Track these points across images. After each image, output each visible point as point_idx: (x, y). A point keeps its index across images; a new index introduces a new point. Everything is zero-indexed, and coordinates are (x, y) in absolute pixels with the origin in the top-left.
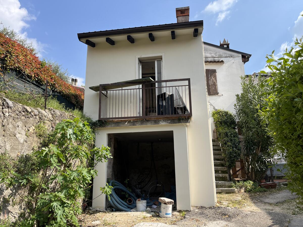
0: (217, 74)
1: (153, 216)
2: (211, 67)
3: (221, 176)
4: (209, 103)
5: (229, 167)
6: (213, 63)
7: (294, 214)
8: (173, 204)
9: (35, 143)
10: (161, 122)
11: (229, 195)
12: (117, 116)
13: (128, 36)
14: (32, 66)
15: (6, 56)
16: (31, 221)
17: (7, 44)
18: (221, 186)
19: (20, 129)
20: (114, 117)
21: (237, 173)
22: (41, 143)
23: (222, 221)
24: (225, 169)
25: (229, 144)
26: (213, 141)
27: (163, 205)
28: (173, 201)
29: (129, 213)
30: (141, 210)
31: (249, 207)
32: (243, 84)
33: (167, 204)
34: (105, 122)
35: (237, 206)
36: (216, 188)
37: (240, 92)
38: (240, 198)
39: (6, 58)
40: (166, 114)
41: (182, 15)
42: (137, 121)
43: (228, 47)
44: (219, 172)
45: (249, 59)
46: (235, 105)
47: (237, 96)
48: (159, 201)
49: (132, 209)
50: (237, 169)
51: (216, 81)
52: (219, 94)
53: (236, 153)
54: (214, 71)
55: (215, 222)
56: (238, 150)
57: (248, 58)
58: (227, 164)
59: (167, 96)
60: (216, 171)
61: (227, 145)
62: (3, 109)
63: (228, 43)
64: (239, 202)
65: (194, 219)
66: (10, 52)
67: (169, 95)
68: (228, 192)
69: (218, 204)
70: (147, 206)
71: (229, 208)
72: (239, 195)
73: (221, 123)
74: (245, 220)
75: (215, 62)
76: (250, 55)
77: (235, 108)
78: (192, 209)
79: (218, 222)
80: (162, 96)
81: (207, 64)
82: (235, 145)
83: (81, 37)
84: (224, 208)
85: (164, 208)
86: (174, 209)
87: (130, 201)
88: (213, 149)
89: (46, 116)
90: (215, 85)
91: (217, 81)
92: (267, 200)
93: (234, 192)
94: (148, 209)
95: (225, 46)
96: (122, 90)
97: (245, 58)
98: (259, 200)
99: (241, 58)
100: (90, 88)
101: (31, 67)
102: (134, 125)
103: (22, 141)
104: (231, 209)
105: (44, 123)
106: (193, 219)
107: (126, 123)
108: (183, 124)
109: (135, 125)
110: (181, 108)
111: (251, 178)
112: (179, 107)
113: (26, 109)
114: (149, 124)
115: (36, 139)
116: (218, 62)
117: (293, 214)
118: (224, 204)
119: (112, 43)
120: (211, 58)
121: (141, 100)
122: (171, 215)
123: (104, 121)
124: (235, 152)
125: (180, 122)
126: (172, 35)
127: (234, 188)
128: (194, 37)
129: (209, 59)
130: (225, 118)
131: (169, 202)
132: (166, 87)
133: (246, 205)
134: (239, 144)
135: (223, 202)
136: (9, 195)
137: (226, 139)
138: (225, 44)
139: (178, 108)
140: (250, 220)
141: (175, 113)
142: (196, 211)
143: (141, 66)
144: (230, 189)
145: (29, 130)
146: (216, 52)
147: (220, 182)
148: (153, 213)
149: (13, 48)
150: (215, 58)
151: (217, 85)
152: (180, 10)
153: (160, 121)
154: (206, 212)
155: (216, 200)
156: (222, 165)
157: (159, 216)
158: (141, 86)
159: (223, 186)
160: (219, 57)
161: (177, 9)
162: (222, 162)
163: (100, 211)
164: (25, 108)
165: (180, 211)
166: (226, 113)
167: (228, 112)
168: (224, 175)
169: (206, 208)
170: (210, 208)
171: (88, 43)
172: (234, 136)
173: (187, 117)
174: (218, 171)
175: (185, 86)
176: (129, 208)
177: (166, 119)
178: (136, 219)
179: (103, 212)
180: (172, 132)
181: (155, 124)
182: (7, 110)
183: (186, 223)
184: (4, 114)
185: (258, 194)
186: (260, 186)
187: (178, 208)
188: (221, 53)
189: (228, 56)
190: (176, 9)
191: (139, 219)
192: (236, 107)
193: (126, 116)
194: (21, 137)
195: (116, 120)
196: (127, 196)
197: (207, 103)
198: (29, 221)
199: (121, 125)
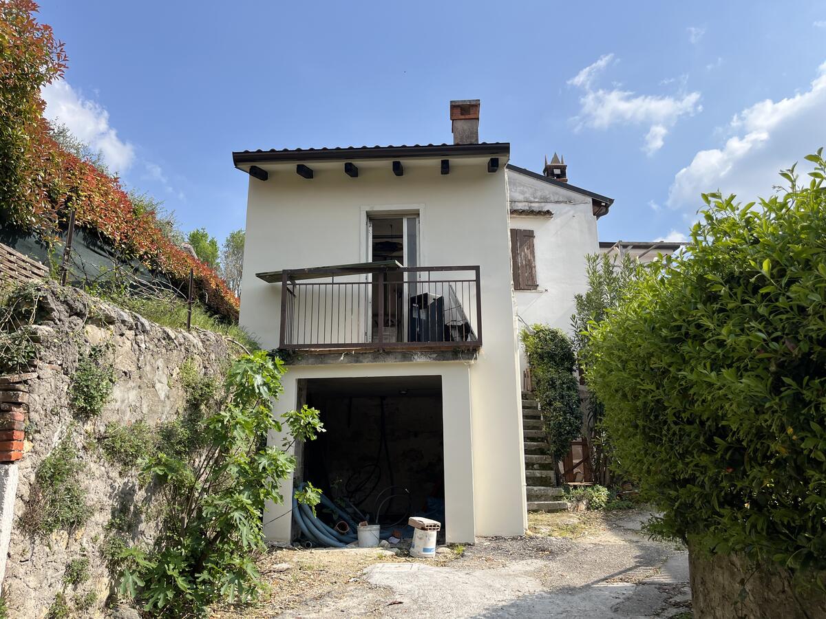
0: (536, 241)
1: (397, 555)
2: (523, 224)
3: (538, 475)
4: (517, 318)
5: (557, 456)
6: (527, 215)
7: (679, 549)
8: (439, 530)
9: (179, 400)
10: (416, 357)
11: (553, 515)
12: (321, 342)
13: (346, 164)
14: (117, 217)
15: (70, 199)
16: (183, 550)
17: (71, 170)
18: (538, 497)
19: (161, 372)
20: (314, 342)
21: (575, 471)
22: (187, 401)
23: (536, 561)
24: (548, 460)
25: (558, 404)
26: (524, 396)
27: (418, 533)
28: (439, 524)
29: (346, 550)
30: (370, 544)
31: (591, 538)
32: (590, 272)
33: (426, 530)
34: (294, 352)
35: (569, 535)
36: (528, 501)
37: (584, 289)
38: (576, 521)
39: (69, 204)
40: (427, 339)
41: (463, 117)
42: (366, 353)
43: (563, 174)
44: (535, 466)
45: (609, 208)
46: (574, 317)
47: (579, 297)
48: (410, 523)
49: (347, 543)
50: (576, 461)
51: (534, 257)
52: (539, 288)
53: (571, 425)
54: (529, 235)
55: (524, 562)
56: (576, 418)
57: (607, 207)
58: (553, 448)
59: (430, 301)
60: (529, 465)
61: (552, 407)
62: (136, 335)
63: (565, 164)
64: (574, 528)
65: (481, 557)
66: (77, 187)
67: (434, 299)
68: (551, 511)
69: (529, 532)
70: (381, 539)
71: (552, 538)
72: (575, 515)
73: (541, 357)
74: (581, 558)
75: (531, 213)
76: (612, 201)
77: (572, 325)
78: (476, 541)
79: (529, 561)
80: (421, 301)
81: (514, 218)
82: (570, 407)
83: (240, 159)
84: (543, 538)
85: (420, 539)
86: (441, 540)
87: (343, 527)
88: (523, 416)
89: (196, 346)
90: (530, 266)
91: (536, 258)
92: (630, 525)
93: (564, 509)
94: (384, 542)
95: (557, 172)
96: (333, 284)
97: (601, 205)
98: (614, 525)
99: (588, 206)
100: (259, 275)
101: (116, 219)
102: (357, 361)
103: (162, 397)
104: (557, 539)
105: (192, 359)
106: (479, 557)
107: (342, 358)
108: (463, 361)
109: (361, 362)
110: (460, 328)
111: (602, 480)
112: (455, 324)
113: (168, 334)
114: (390, 361)
115: (181, 392)
116: (539, 213)
117: (675, 549)
118: (543, 531)
119: (306, 173)
120: (524, 204)
121: (370, 305)
122: (434, 553)
123: (291, 352)
124: (570, 423)
125: (456, 359)
126: (442, 167)
127: (566, 501)
128: (489, 172)
129: (520, 206)
130: (552, 345)
131: (431, 526)
132: (429, 282)
133: (586, 533)
134: (578, 407)
135: (540, 528)
136: (143, 501)
137: (551, 393)
138: (557, 167)
139: (454, 327)
140: (591, 557)
141: (447, 339)
142: (485, 544)
143: (371, 229)
144: (557, 502)
145: (172, 375)
146: (536, 190)
147: (535, 488)
148: (396, 550)
149: (82, 179)
150: (531, 202)
151: (535, 267)
152: (458, 106)
153: (416, 354)
154: (506, 545)
155: (526, 524)
156: (542, 452)
157: (408, 555)
158: (370, 275)
159: (542, 496)
160: (542, 200)
161: (453, 104)
162: (542, 444)
163: (281, 548)
164: (165, 332)
165: (452, 546)
166: (554, 334)
167: (557, 333)
168: (545, 473)
169: (505, 539)
170: (513, 539)
171: (255, 172)
172: (569, 388)
173: (471, 348)
174: (533, 464)
175: (469, 281)
176: (341, 541)
177: (427, 351)
178: (362, 559)
179: (289, 549)
180: (438, 379)
181: (404, 361)
182: (142, 337)
183: (466, 563)
184: (139, 346)
185: (613, 514)
186: (620, 496)
187: (449, 538)
188: (547, 193)
189: (561, 199)
190: (451, 102)
191: (370, 559)
192: (576, 322)
193: (342, 341)
194: (162, 389)
195: (318, 350)
196: (335, 517)
197: (514, 317)
198: (180, 549)
199: (329, 361)
